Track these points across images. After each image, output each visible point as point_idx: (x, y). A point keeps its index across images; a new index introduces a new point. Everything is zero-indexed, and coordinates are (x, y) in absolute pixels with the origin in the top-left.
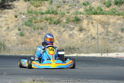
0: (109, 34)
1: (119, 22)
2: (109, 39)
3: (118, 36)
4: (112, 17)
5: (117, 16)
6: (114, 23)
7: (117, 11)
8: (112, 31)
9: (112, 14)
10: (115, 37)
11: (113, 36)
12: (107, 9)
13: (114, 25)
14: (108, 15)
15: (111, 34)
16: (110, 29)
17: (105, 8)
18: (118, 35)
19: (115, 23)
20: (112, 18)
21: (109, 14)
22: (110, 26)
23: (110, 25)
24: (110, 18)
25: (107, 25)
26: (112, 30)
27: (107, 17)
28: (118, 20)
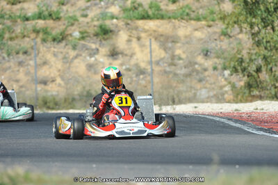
0: (176, 61)
1: (198, 34)
2: (176, 75)
3: (196, 66)
4: (183, 23)
5: (193, 22)
6: (188, 38)
7: (194, 12)
8: (183, 56)
9: (182, 19)
10: (191, 68)
11: (185, 67)
12: (172, 7)
13: (187, 43)
14: (173, 21)
15: (181, 62)
16: (178, 52)
17: (167, 5)
18: (196, 63)
19: (191, 38)
20: (184, 27)
21: (175, 18)
22: (179, 45)
23: (178, 42)
24: (179, 27)
25: (173, 42)
26: (184, 52)
27: (171, 24)
28: (196, 30)
